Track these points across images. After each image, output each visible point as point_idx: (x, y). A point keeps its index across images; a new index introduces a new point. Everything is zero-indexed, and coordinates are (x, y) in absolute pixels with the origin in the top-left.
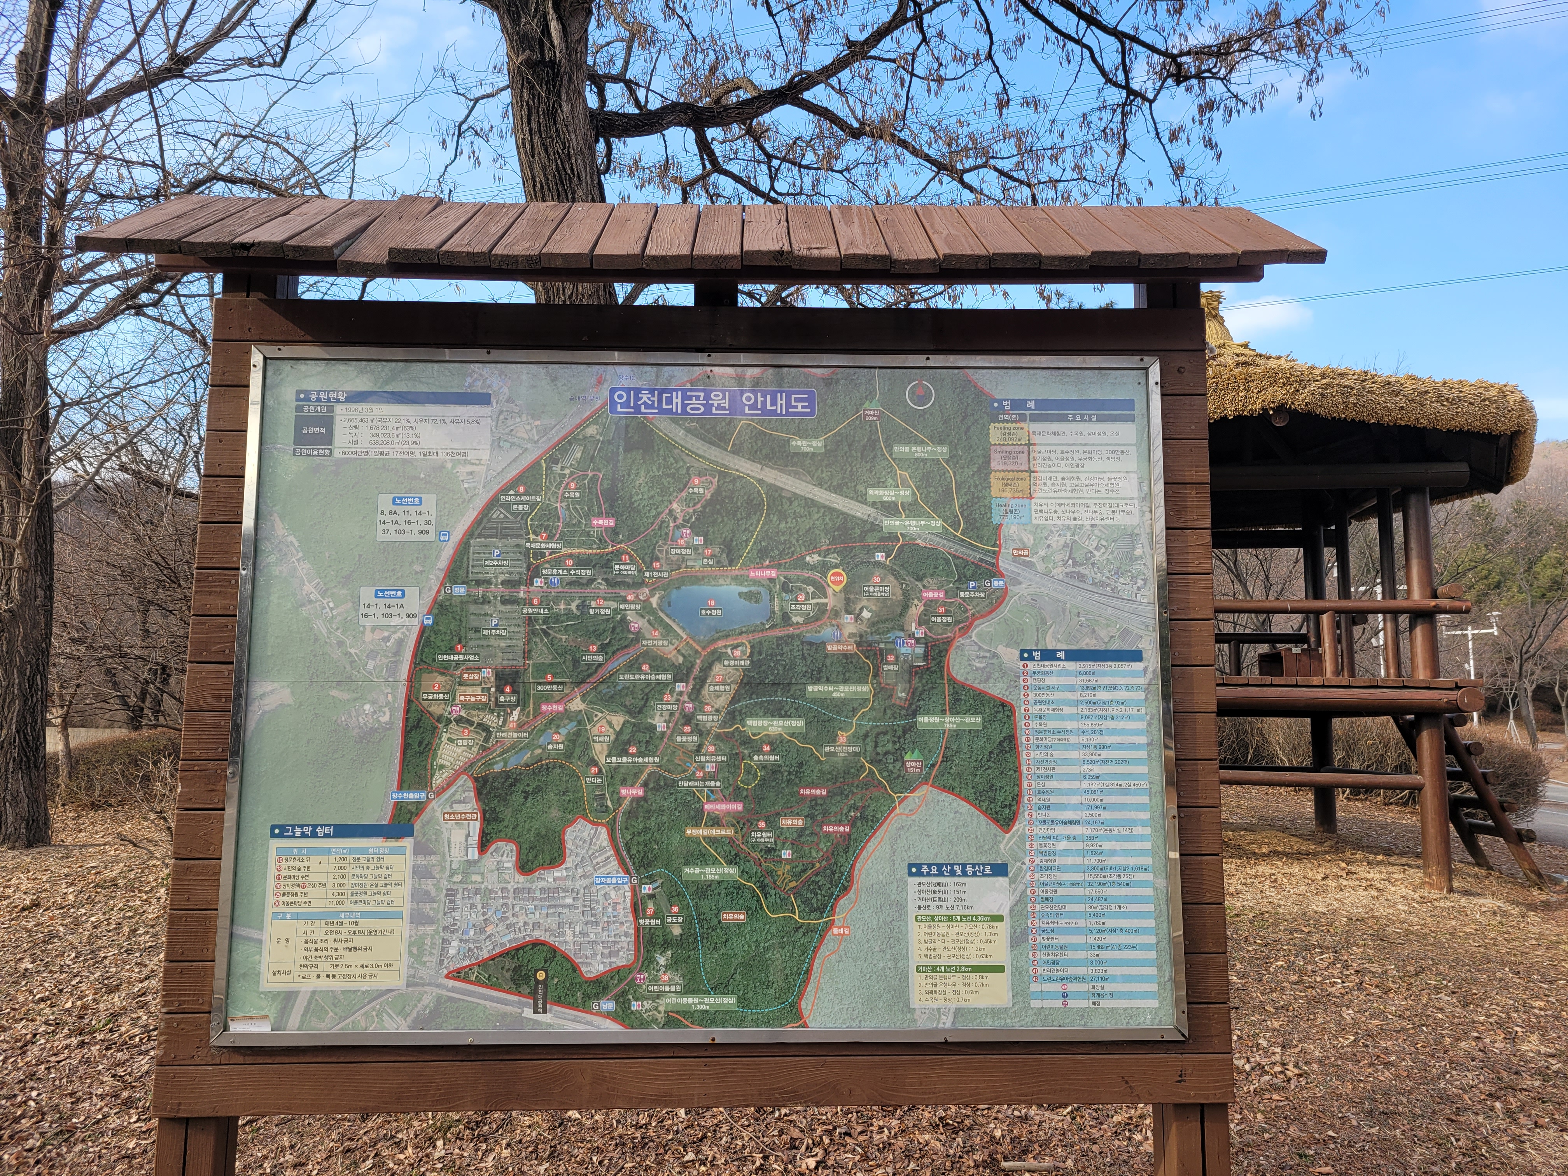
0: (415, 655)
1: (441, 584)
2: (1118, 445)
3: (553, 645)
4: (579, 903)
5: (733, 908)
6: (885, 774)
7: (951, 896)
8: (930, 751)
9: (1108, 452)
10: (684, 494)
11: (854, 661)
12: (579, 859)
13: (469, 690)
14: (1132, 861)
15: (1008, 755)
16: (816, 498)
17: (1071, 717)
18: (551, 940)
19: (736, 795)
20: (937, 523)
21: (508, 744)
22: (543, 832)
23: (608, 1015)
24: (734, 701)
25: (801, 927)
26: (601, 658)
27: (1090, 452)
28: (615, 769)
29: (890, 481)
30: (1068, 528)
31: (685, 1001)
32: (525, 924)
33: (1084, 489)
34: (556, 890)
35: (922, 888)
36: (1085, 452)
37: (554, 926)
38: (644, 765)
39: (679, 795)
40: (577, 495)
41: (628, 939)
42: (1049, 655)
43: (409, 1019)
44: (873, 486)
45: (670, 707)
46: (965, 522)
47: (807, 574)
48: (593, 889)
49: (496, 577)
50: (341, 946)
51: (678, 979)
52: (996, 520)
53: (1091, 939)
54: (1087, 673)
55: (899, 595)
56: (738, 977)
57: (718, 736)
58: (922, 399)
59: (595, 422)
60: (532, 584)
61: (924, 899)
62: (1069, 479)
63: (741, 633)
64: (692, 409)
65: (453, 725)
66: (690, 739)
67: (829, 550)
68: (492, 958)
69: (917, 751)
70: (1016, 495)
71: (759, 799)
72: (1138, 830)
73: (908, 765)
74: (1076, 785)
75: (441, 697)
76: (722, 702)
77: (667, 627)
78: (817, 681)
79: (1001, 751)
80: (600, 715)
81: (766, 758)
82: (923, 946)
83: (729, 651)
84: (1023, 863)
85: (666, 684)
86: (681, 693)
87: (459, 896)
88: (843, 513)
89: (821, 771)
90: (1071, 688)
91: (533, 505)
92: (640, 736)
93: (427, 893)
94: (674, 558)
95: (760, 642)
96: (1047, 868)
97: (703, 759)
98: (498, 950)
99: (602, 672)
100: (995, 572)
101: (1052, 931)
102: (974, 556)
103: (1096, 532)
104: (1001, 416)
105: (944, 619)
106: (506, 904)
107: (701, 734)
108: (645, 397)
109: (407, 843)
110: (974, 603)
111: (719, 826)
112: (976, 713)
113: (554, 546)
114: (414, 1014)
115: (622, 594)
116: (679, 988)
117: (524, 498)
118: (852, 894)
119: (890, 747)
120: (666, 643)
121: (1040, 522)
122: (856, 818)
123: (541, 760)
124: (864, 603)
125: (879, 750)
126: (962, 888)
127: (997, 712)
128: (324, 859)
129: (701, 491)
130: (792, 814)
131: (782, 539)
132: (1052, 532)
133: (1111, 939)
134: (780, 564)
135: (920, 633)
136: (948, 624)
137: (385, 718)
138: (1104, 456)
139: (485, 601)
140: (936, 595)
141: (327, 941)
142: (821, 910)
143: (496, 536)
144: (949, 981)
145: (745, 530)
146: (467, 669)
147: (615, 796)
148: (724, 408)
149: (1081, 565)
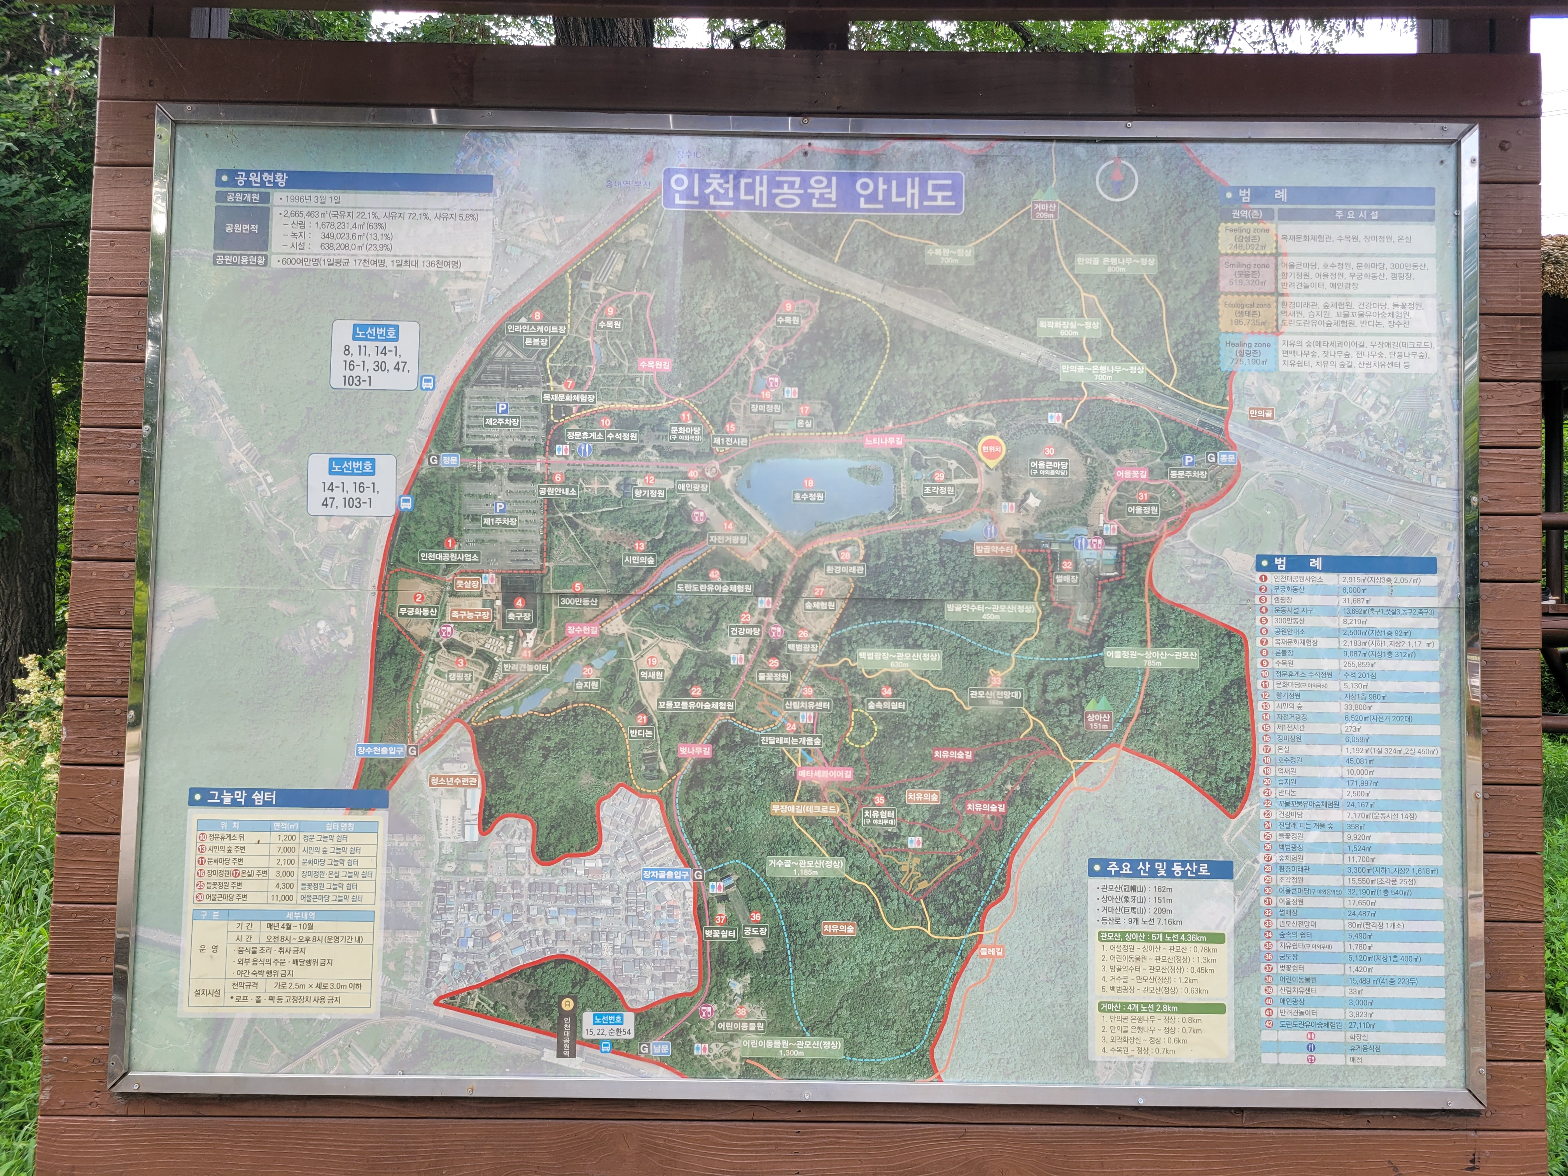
0: (388, 553)
1: (424, 452)
2: (1409, 255)
3: (582, 541)
4: (621, 905)
5: (838, 915)
6: (1057, 731)
7: (1151, 905)
8: (1122, 700)
9: (1394, 266)
10: (771, 325)
11: (1015, 568)
12: (621, 844)
13: (465, 603)
14: (1413, 861)
15: (1236, 707)
16: (961, 333)
17: (1330, 653)
18: (581, 956)
19: (844, 757)
20: (1139, 370)
21: (518, 679)
22: (570, 805)
23: (661, 1062)
24: (840, 623)
25: (935, 944)
26: (651, 561)
27: (1367, 266)
28: (672, 717)
29: (1071, 308)
30: (1333, 378)
31: (769, 1044)
32: (545, 932)
33: (1357, 320)
34: (587, 886)
35: (1109, 894)
36: (1359, 266)
37: (586, 937)
38: (713, 714)
39: (762, 756)
40: (618, 324)
41: (690, 957)
42: (1299, 564)
43: (385, 1061)
44: (1046, 315)
45: (749, 631)
46: (1181, 369)
47: (949, 441)
48: (641, 885)
49: (501, 442)
50: (289, 957)
51: (758, 1013)
52: (1226, 365)
53: (1351, 969)
54: (1356, 590)
55: (1080, 475)
56: (844, 1013)
57: (818, 674)
58: (1118, 188)
59: (643, 220)
60: (552, 452)
61: (1112, 910)
62: (1335, 305)
63: (851, 528)
64: (783, 201)
65: (442, 653)
66: (777, 677)
67: (980, 407)
68: (499, 979)
69: (1104, 699)
70: (1257, 329)
71: (876, 763)
72: (1424, 816)
73: (1091, 718)
74: (1333, 751)
75: (426, 612)
76: (825, 624)
77: (745, 516)
78: (960, 596)
79: (1227, 700)
80: (650, 641)
81: (887, 705)
82: (1109, 975)
83: (834, 553)
84: (1256, 861)
85: (744, 599)
86: (766, 612)
87: (453, 892)
88: (1000, 355)
89: (964, 726)
90: (1331, 611)
91: (554, 340)
92: (705, 672)
93: (408, 886)
94: (757, 418)
95: (879, 540)
96: (1289, 869)
97: (796, 705)
98: (508, 968)
99: (654, 581)
100: (1222, 442)
101: (1295, 957)
102: (1193, 418)
103: (1374, 383)
104: (1236, 213)
105: (1147, 510)
106: (518, 905)
107: (793, 669)
108: (715, 182)
109: (379, 816)
110: (1191, 487)
111: (819, 800)
112: (1190, 645)
113: (583, 398)
114: (392, 1054)
115: (682, 468)
116: (761, 1026)
117: (541, 329)
118: (1007, 900)
119: (1064, 693)
120: (743, 540)
121: (1290, 369)
122: (1014, 792)
123: (566, 705)
124: (1032, 484)
125: (1049, 696)
126: (1167, 895)
127: (1222, 645)
128: (264, 836)
129: (796, 320)
130: (923, 785)
131: (912, 391)
132: (1308, 383)
133: (1380, 970)
134: (909, 428)
135: (1110, 529)
136: (1151, 518)
137: (347, 641)
138: (1388, 272)
139: (487, 477)
140: (1135, 474)
141: (269, 950)
142: (963, 922)
143: (501, 383)
144: (1144, 1024)
145: (860, 377)
146: (461, 573)
147: (671, 757)
148: (829, 201)
149: (1349, 432)
